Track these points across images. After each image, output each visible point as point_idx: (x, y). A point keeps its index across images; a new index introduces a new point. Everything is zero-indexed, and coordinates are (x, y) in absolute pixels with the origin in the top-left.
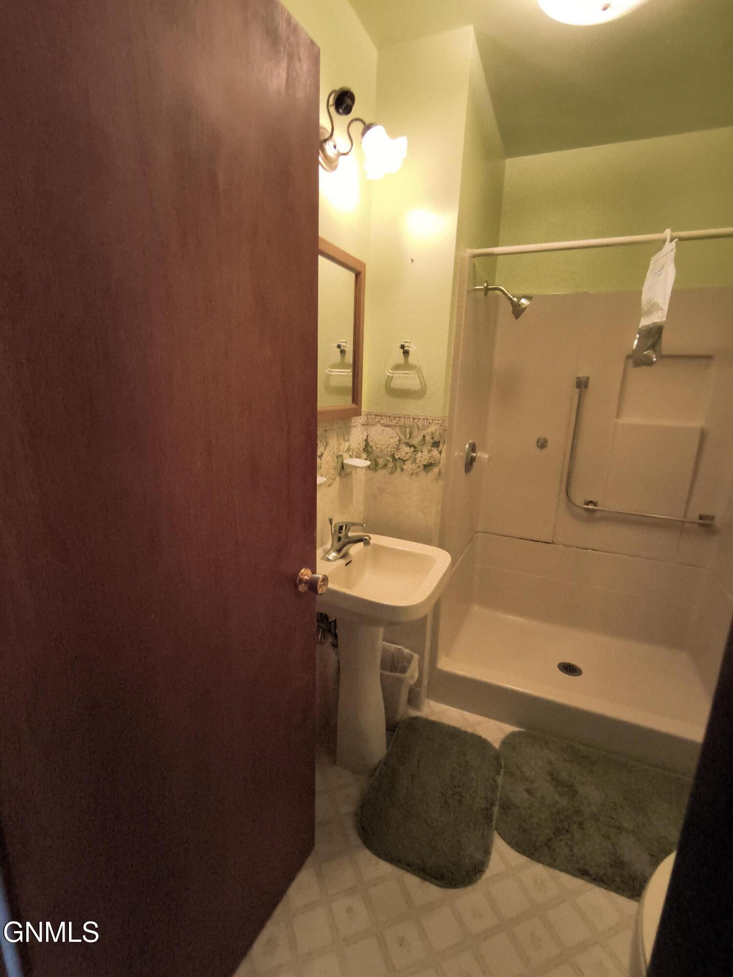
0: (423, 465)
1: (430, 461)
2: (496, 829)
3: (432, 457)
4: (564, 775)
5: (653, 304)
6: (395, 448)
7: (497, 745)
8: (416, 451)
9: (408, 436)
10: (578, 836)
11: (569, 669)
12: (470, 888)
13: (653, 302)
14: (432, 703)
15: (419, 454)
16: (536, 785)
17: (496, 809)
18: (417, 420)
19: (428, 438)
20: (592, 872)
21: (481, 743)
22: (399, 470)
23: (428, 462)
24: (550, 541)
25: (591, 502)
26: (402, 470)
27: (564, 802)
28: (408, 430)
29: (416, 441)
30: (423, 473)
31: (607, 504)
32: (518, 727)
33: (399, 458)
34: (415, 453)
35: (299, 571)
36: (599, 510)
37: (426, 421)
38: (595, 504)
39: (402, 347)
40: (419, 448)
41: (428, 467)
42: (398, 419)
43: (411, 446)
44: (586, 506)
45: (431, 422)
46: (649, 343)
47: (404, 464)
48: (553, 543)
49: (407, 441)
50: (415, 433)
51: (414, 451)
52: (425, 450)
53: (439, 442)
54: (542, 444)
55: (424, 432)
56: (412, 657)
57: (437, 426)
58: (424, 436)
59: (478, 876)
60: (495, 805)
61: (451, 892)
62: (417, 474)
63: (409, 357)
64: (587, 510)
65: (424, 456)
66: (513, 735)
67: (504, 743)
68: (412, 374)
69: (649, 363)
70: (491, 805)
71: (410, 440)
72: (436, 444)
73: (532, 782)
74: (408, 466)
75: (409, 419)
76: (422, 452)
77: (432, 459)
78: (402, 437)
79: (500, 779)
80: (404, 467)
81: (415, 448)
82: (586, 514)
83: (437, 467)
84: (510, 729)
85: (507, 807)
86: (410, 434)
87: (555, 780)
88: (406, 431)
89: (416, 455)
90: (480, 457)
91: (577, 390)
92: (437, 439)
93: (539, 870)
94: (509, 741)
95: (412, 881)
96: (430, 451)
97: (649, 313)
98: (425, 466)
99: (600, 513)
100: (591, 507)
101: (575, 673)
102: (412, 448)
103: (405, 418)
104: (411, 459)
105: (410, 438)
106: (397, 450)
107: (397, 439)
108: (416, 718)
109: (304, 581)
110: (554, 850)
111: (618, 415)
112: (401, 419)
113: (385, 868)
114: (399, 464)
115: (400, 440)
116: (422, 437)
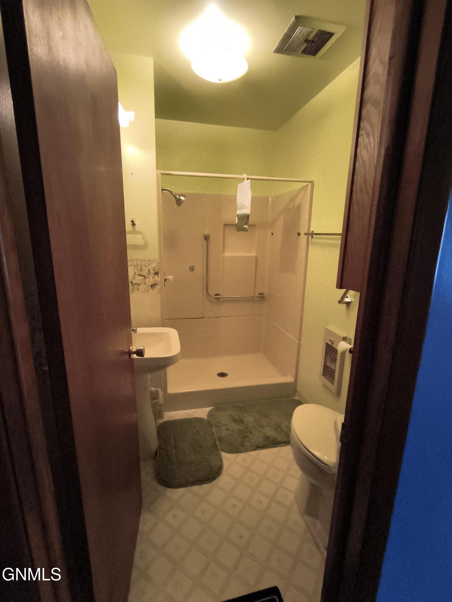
0: (150, 285)
1: (154, 283)
2: (221, 450)
3: (155, 281)
4: (237, 418)
5: (244, 205)
6: (132, 278)
7: (206, 418)
8: (145, 278)
9: (140, 271)
10: (251, 436)
11: (222, 375)
12: (220, 477)
13: (243, 204)
14: (166, 413)
15: (147, 280)
16: (228, 426)
17: (217, 442)
18: (144, 261)
19: (151, 271)
20: (260, 446)
21: (198, 420)
22: (136, 290)
23: (153, 283)
24: (202, 317)
25: (217, 294)
26: (138, 289)
27: (241, 427)
28: (139, 268)
29: (144, 273)
30: (151, 290)
31: (225, 294)
32: (212, 407)
33: (136, 283)
34: (145, 279)
35: (130, 348)
36: (222, 298)
37: (149, 261)
38: (219, 295)
39: (132, 221)
40: (147, 276)
41: (153, 286)
42: (132, 262)
43: (142, 276)
44: (216, 297)
45: (152, 262)
46: (244, 222)
47: (139, 286)
48: (203, 318)
49: (139, 273)
50: (144, 268)
51: (144, 278)
52: (151, 277)
53: (158, 272)
54: (192, 269)
55: (149, 268)
56: (157, 391)
57: (156, 263)
58: (149, 270)
59: (222, 470)
60: (216, 441)
61: (214, 482)
62: (147, 291)
63: (136, 227)
64: (216, 298)
65: (150, 280)
66: (211, 410)
67: (208, 416)
68: (139, 236)
69: (245, 230)
70: (215, 441)
71: (141, 273)
72: (157, 273)
73: (226, 426)
74: (142, 287)
75: (139, 261)
76: (149, 278)
77: (155, 282)
78: (136, 272)
79: (214, 430)
80: (139, 288)
81: (144, 276)
82: (216, 300)
83: (158, 286)
84: (208, 409)
85: (221, 439)
86: (141, 269)
87: (235, 421)
88: (138, 268)
89: (146, 280)
90: (169, 279)
91: (205, 241)
92: (157, 271)
93: (242, 455)
94: (210, 415)
95: (196, 488)
96: (153, 278)
97: (241, 208)
98: (152, 286)
99: (221, 299)
100: (218, 297)
101: (225, 376)
102: (143, 277)
103: (136, 261)
104: (143, 283)
105: (140, 272)
106: (134, 279)
107: (133, 272)
108: (164, 422)
109: (133, 352)
110: (245, 445)
111: (224, 252)
112: (134, 261)
113: (181, 490)
114: (136, 286)
115: (135, 273)
116: (148, 270)
